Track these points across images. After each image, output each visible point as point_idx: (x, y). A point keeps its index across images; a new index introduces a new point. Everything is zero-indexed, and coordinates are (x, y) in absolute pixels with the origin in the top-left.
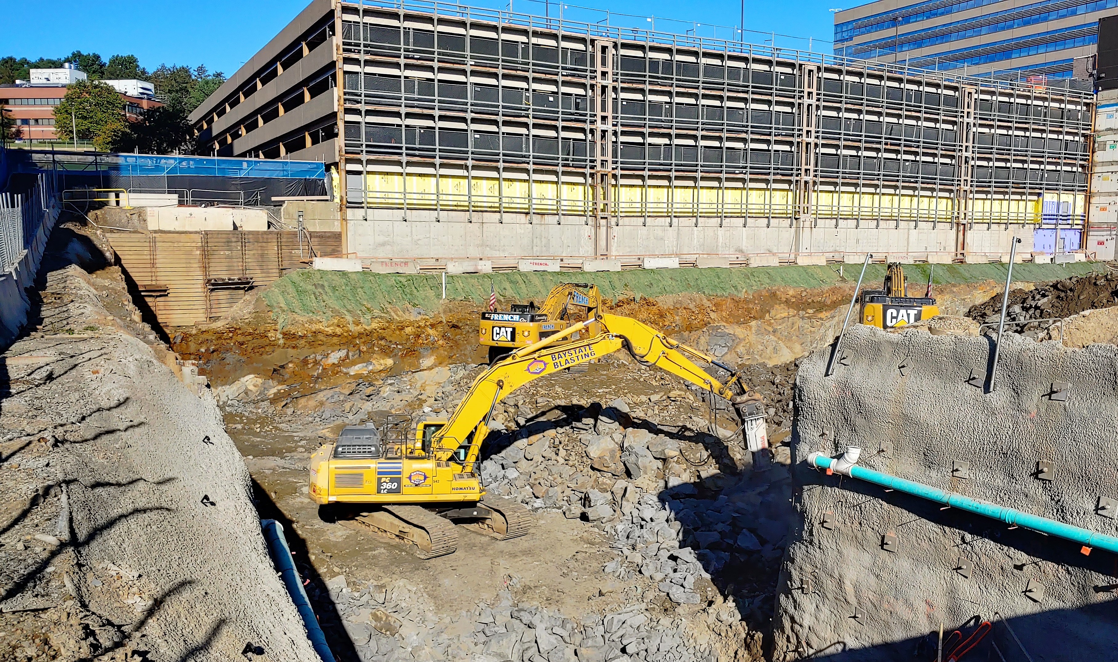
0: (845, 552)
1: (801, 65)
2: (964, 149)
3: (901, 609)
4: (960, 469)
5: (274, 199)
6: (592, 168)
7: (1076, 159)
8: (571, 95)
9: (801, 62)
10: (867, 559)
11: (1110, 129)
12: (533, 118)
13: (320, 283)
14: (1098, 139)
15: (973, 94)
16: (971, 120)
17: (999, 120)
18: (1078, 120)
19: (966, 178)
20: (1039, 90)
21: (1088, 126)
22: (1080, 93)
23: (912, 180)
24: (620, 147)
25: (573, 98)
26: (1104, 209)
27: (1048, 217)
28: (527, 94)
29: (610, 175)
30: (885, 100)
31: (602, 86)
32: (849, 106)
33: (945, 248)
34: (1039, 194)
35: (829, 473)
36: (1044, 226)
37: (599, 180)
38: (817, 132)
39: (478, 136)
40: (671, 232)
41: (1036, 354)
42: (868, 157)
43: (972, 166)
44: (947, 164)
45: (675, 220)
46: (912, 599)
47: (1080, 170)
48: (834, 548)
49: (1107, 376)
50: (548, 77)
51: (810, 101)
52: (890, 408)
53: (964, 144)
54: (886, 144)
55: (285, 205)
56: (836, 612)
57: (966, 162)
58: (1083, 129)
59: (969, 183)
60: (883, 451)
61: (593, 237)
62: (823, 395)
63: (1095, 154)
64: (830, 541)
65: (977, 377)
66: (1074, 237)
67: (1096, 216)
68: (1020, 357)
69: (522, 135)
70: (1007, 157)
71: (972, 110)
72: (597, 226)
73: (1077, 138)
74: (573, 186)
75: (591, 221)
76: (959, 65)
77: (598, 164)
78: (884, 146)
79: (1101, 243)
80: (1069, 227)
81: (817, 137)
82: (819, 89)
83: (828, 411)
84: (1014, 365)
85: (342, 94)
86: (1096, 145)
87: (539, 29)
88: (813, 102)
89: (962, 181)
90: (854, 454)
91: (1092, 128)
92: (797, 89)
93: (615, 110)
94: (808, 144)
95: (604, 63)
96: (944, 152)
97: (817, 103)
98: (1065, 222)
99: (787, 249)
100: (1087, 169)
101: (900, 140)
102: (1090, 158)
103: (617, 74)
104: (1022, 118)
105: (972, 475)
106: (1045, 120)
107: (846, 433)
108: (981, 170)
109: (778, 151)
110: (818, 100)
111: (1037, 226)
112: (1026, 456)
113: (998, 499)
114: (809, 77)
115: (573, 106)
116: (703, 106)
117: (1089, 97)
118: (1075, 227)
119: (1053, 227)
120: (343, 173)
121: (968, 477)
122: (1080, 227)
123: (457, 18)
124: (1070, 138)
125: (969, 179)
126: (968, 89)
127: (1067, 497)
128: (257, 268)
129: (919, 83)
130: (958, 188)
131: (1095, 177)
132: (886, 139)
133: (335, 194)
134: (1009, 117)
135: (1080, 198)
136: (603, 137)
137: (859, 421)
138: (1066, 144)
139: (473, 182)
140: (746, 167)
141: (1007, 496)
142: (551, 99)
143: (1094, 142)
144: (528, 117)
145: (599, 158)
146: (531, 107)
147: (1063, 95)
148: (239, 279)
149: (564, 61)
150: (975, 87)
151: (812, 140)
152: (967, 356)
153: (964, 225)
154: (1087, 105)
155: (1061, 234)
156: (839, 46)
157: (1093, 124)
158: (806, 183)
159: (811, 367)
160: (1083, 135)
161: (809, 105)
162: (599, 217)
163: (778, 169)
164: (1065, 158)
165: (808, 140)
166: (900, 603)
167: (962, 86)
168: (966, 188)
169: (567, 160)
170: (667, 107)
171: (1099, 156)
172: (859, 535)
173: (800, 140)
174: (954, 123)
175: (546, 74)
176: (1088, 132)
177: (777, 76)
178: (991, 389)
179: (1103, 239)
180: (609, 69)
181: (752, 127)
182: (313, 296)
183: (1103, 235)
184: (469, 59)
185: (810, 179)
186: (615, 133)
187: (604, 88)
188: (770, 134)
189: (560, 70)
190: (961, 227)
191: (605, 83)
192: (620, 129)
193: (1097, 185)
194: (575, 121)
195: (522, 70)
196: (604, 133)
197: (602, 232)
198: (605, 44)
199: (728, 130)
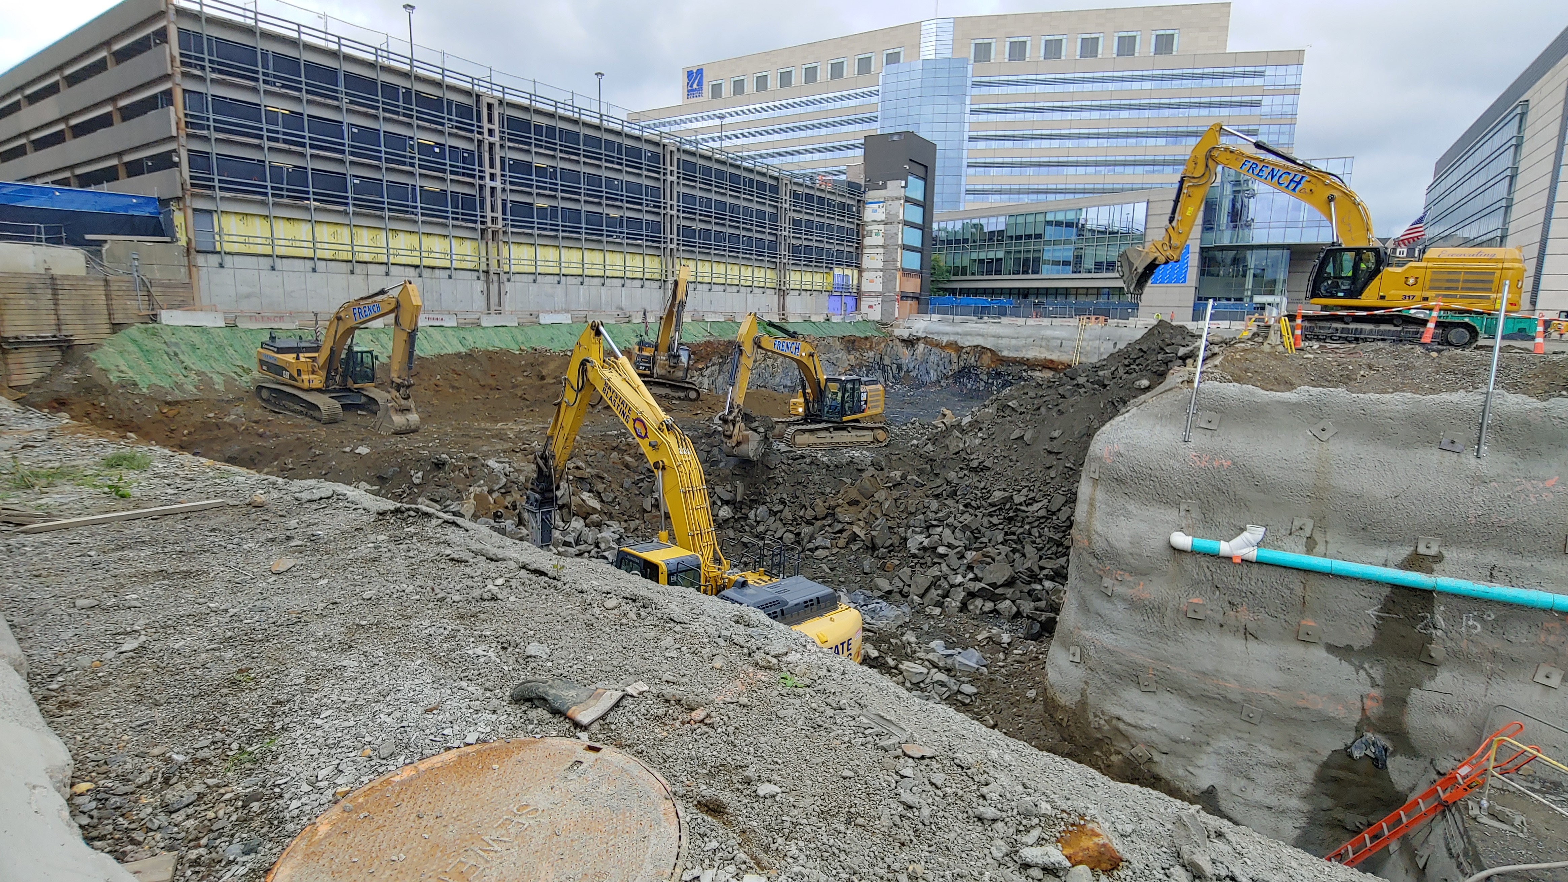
1: (664, 146)
2: (783, 229)
5: (88, 237)
6: (483, 223)
7: (852, 242)
8: (458, 148)
9: (665, 143)
11: (875, 221)
12: (419, 167)
13: (174, 340)
14: (866, 228)
15: (788, 185)
16: (787, 206)
17: (805, 208)
18: (854, 212)
19: (785, 253)
21: (860, 218)
22: (855, 192)
23: (748, 252)
24: (509, 205)
25: (460, 152)
26: (872, 281)
27: (836, 286)
28: (412, 142)
29: (501, 232)
31: (489, 143)
32: (702, 186)
33: (772, 309)
34: (831, 268)
36: (834, 294)
37: (490, 236)
38: (678, 206)
39: (358, 182)
40: (560, 289)
42: (715, 230)
43: (788, 243)
44: (772, 241)
45: (563, 278)
47: (855, 251)
50: (434, 126)
51: (672, 178)
53: (783, 225)
54: (730, 221)
55: (106, 247)
57: (785, 240)
58: (857, 220)
59: (787, 257)
61: (485, 292)
63: (864, 239)
66: (852, 302)
67: (866, 287)
69: (408, 184)
70: (810, 237)
71: (787, 198)
72: (487, 281)
73: (853, 227)
74: (464, 241)
75: (482, 276)
77: (489, 220)
78: (727, 222)
79: (870, 307)
80: (848, 294)
81: (678, 211)
82: (679, 168)
85: (182, 116)
86: (865, 232)
87: (422, 75)
88: (675, 179)
89: (782, 255)
91: (863, 219)
92: (662, 166)
93: (503, 169)
94: (671, 216)
95: (490, 121)
96: (770, 231)
97: (678, 181)
98: (846, 290)
99: (658, 308)
100: (860, 250)
102: (862, 242)
103: (503, 133)
108: (794, 247)
109: (648, 220)
110: (678, 178)
111: (830, 293)
114: (670, 157)
115: (460, 159)
116: (584, 172)
117: (860, 195)
118: (852, 294)
119: (840, 294)
120: (190, 212)
122: (856, 294)
124: (848, 226)
125: (787, 254)
126: (784, 180)
128: (79, 322)
130: (780, 261)
131: (865, 256)
133: (178, 235)
134: (811, 206)
135: (856, 272)
136: (492, 195)
138: (847, 230)
139: (355, 230)
140: (622, 233)
142: (437, 150)
143: (864, 230)
144: (413, 166)
145: (489, 214)
146: (416, 156)
147: (842, 191)
148: (54, 336)
149: (450, 113)
150: (789, 180)
151: (674, 212)
153: (784, 291)
154: (858, 201)
155: (844, 299)
157: (863, 216)
158: (671, 250)
160: (856, 224)
161: (672, 182)
162: (490, 273)
163: (648, 236)
164: (846, 241)
165: (672, 212)
167: (781, 177)
168: (785, 261)
169: (457, 213)
170: (552, 170)
171: (867, 241)
173: (665, 212)
174: (776, 207)
175: (431, 123)
176: (860, 222)
177: (645, 152)
179: (872, 304)
180: (496, 127)
181: (626, 196)
182: (165, 357)
183: (872, 300)
184: (343, 96)
185: (674, 246)
186: (504, 190)
187: (491, 146)
188: (641, 204)
189: (446, 121)
190: (782, 292)
191: (492, 139)
192: (508, 187)
193: (866, 263)
194: (463, 174)
195: (405, 115)
196: (493, 189)
197: (494, 288)
198: (491, 101)
199: (607, 198)
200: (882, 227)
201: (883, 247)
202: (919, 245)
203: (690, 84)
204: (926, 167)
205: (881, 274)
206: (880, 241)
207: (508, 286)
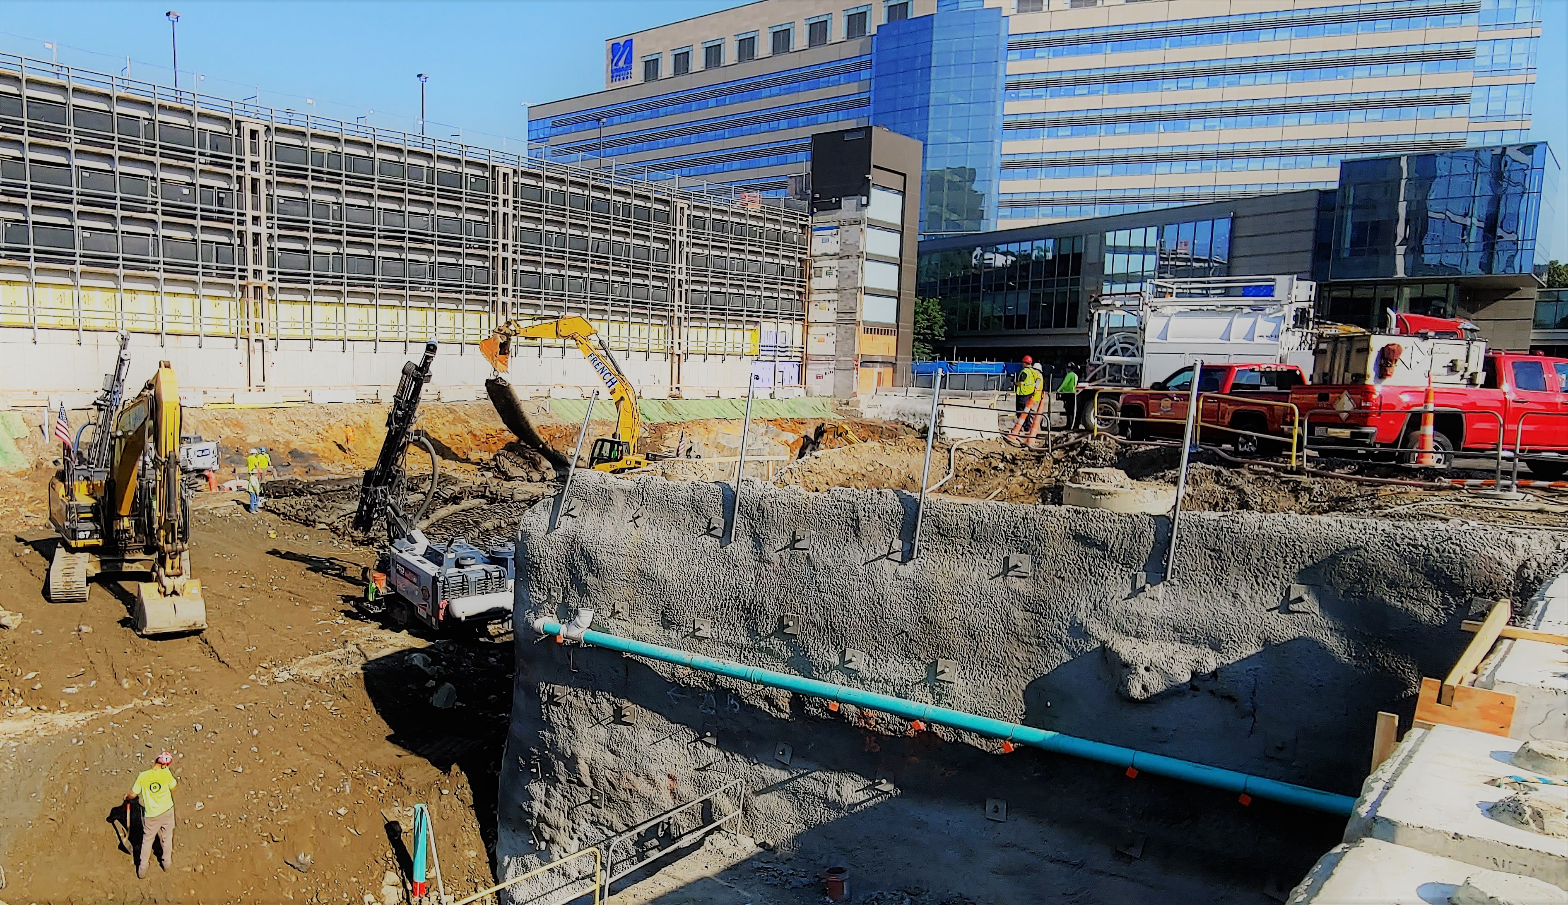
0: (578, 728)
1: (494, 167)
2: (677, 270)
3: (642, 785)
4: (702, 627)
6: (242, 278)
7: (792, 285)
8: (212, 188)
9: (495, 164)
10: (602, 733)
11: (826, 255)
12: (163, 214)
14: (814, 265)
15: (686, 209)
16: (684, 239)
17: (713, 240)
18: (794, 243)
19: (680, 303)
20: (754, 208)
21: (803, 251)
22: (796, 214)
23: (622, 304)
24: (277, 254)
25: (215, 192)
26: (821, 340)
27: (766, 348)
28: (154, 184)
29: (265, 289)
30: (591, 212)
31: (253, 179)
32: (551, 217)
33: (659, 382)
34: (757, 322)
35: (560, 640)
36: (762, 358)
37: (252, 294)
38: (515, 246)
39: (88, 235)
40: (345, 357)
41: (779, 500)
42: (573, 277)
43: (686, 290)
44: (659, 287)
46: (653, 773)
47: (797, 297)
48: (566, 724)
49: (849, 521)
50: (181, 163)
51: (506, 210)
52: (624, 563)
53: (677, 265)
54: (593, 262)
56: (569, 796)
57: (680, 286)
58: (799, 253)
59: (683, 309)
60: (618, 612)
61: (245, 363)
62: (550, 552)
63: (812, 281)
64: (561, 717)
65: (717, 526)
66: (791, 370)
67: (814, 348)
68: (762, 503)
69: (148, 235)
70: (723, 281)
71: (685, 228)
72: (251, 351)
73: (793, 263)
74: (218, 301)
75: (243, 343)
76: (668, 174)
77: (250, 274)
78: (591, 265)
79: (819, 377)
80: (787, 359)
81: (515, 252)
82: (515, 196)
83: (555, 570)
84: (756, 512)
86: (813, 271)
87: (168, 104)
88: (510, 210)
89: (676, 307)
90: (586, 616)
91: (808, 252)
92: (491, 195)
93: (270, 209)
94: (504, 259)
95: (254, 152)
96: (656, 274)
97: (514, 212)
98: (783, 354)
100: (804, 295)
101: (607, 258)
102: (807, 284)
103: (271, 165)
104: (735, 239)
105: (714, 634)
106: (760, 242)
107: (574, 593)
108: (695, 295)
109: (471, 266)
110: (515, 208)
111: (756, 358)
112: (771, 610)
113: (743, 659)
114: (504, 180)
115: (215, 202)
116: (379, 209)
117: (804, 219)
118: (794, 359)
119: (772, 358)
121: (710, 636)
122: (799, 359)
123: (53, 80)
124: (785, 262)
125: (683, 304)
126: (681, 203)
127: (813, 652)
129: (626, 194)
130: (672, 314)
131: (812, 306)
132: (592, 256)
134: (722, 237)
135: (798, 328)
136: (255, 243)
137: (591, 580)
138: (783, 268)
139: (83, 293)
140: (433, 284)
141: (752, 654)
142: (186, 191)
143: (810, 268)
144: (155, 213)
145: (251, 267)
146: (160, 200)
147: (778, 215)
149: (202, 145)
150: (687, 202)
151: (509, 255)
152: (705, 503)
153: (679, 355)
154: (802, 227)
155: (780, 366)
156: (535, 145)
157: (809, 247)
158: (504, 304)
159: (534, 520)
160: (800, 260)
161: (505, 214)
162: (252, 340)
163: (470, 287)
164: (782, 284)
165: (505, 255)
166: (641, 779)
167: (674, 199)
168: (680, 315)
169: (209, 268)
170: (335, 208)
171: (815, 283)
172: (594, 707)
173: (495, 254)
174: (666, 241)
175: (178, 159)
176: (804, 256)
177: (466, 177)
178: (733, 540)
179: (820, 373)
180: (261, 159)
181: (439, 236)
183: (821, 369)
184: (72, 135)
185: (509, 299)
186: (271, 236)
187: (255, 182)
188: (460, 246)
189: (196, 156)
190: (676, 358)
191: (255, 175)
192: (277, 232)
193: (814, 314)
194: (218, 220)
195: (147, 153)
196: (256, 236)
197: (257, 358)
198: (255, 127)
199: (410, 239)
200: (835, 263)
201: (836, 291)
202: (895, 288)
203: (614, 61)
204: (904, 175)
205: (833, 329)
206: (831, 282)
207: (272, 356)
